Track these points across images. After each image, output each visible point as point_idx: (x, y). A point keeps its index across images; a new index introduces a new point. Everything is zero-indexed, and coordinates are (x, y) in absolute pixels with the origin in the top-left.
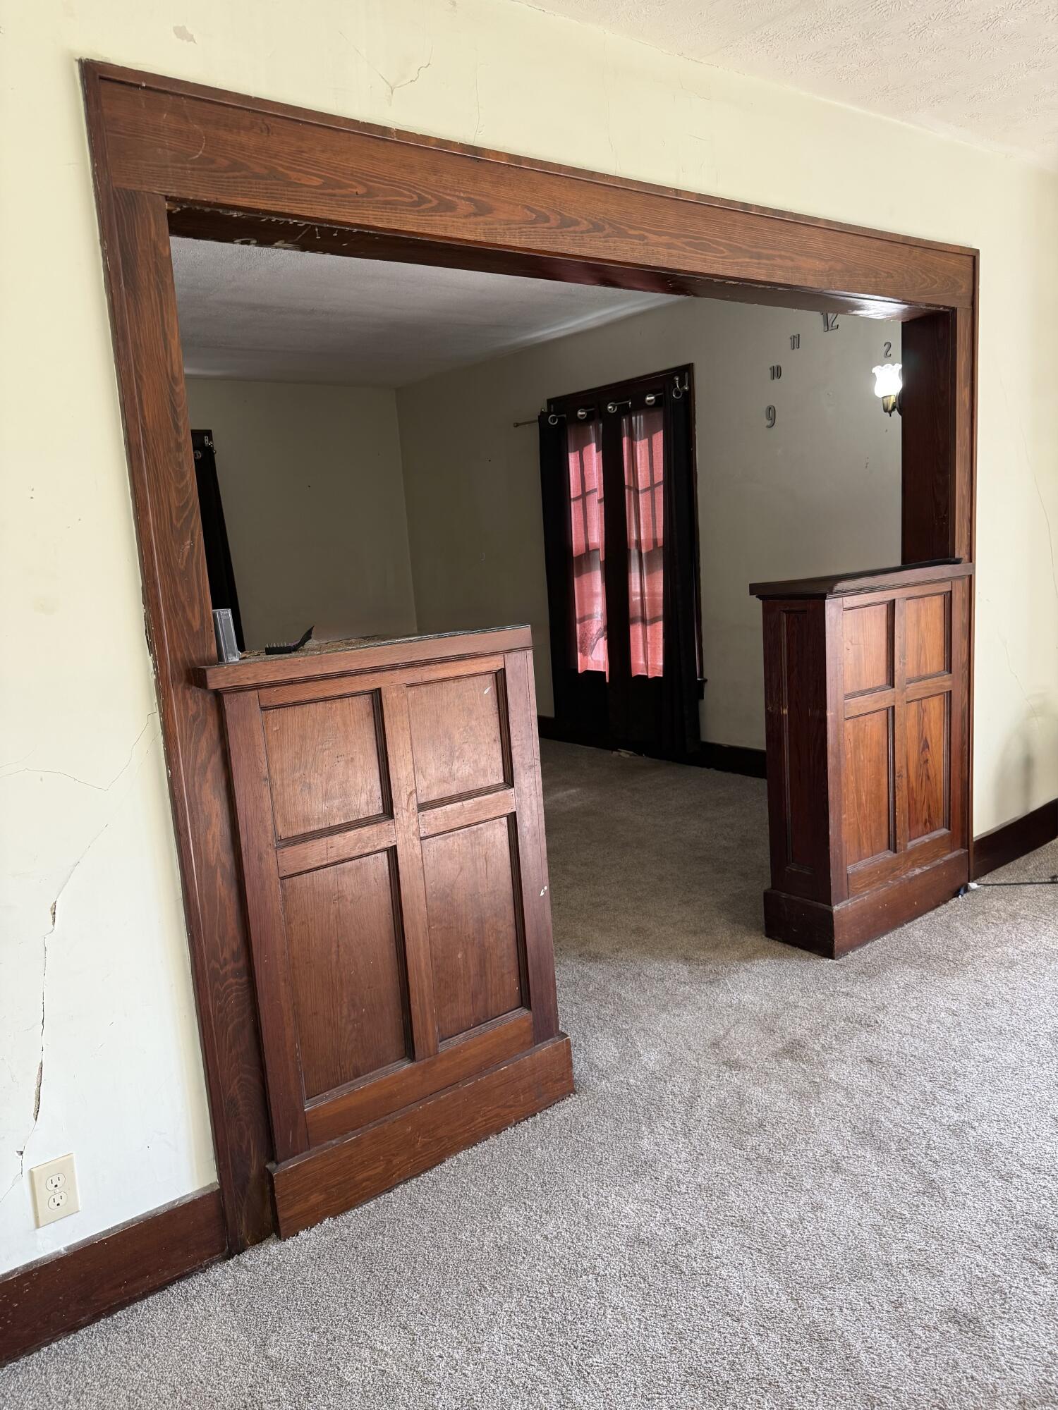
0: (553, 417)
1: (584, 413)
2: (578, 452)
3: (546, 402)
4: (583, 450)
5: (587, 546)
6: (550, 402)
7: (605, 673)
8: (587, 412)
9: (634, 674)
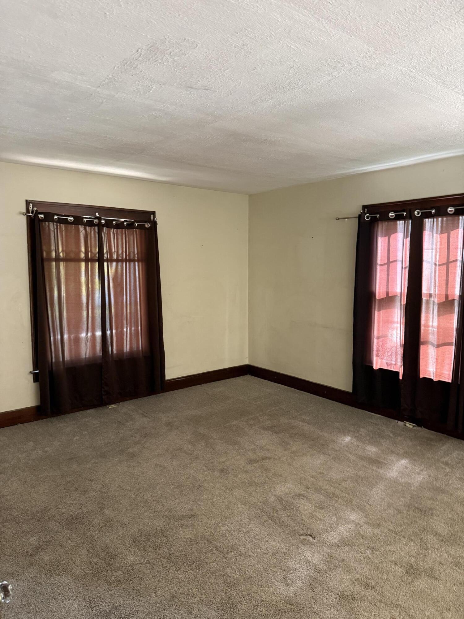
0: (368, 216)
1: (394, 215)
2: (387, 237)
3: (362, 207)
4: (390, 236)
5: (388, 293)
6: (364, 207)
7: (398, 373)
8: (395, 215)
9: (421, 376)
